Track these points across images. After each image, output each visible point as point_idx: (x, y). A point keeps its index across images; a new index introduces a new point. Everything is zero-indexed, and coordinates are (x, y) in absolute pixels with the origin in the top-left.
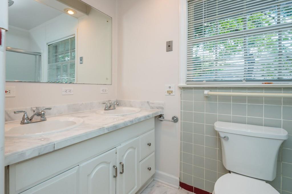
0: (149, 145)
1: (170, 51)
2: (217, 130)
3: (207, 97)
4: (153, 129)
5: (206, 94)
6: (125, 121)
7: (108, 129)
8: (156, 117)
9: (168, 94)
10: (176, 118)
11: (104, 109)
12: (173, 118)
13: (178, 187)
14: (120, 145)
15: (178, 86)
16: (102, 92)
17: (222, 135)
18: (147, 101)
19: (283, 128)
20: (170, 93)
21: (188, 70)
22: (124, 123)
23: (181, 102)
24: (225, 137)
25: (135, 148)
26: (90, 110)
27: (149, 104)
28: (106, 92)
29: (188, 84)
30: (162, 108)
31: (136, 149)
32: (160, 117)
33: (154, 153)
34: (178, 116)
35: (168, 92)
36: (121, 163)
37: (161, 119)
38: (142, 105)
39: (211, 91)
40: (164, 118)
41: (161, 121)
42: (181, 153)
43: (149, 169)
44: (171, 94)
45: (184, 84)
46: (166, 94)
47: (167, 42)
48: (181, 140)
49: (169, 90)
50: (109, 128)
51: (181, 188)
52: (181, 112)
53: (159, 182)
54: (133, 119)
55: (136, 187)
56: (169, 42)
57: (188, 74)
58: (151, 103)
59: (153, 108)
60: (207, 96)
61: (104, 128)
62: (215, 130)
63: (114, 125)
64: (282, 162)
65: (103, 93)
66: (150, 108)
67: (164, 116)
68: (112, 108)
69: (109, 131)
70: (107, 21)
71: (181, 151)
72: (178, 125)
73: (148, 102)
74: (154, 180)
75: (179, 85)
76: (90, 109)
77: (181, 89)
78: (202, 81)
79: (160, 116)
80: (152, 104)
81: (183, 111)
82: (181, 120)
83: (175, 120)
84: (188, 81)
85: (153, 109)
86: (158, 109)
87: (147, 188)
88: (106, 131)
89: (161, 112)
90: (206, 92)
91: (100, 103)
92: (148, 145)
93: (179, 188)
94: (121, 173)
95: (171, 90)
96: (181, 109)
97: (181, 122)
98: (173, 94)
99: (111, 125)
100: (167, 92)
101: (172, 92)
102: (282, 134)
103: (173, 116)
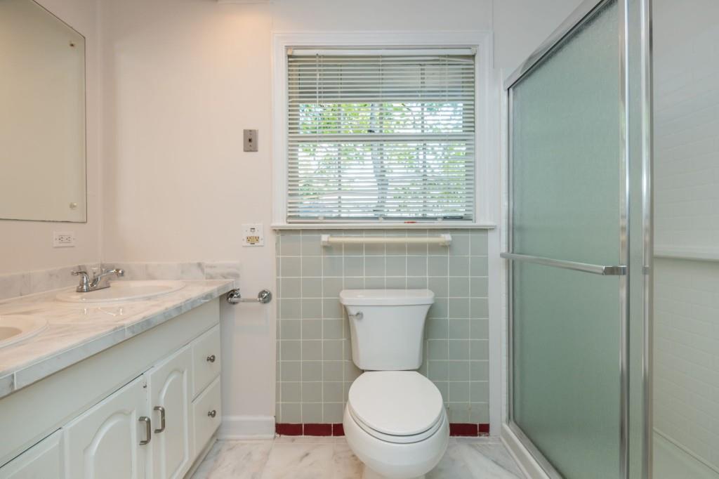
0: (212, 359)
1: (251, 151)
2: (345, 303)
3: (325, 247)
4: (217, 324)
5: (324, 242)
6: (167, 309)
7: (131, 328)
8: (221, 297)
9: (249, 244)
10: (266, 292)
11: (75, 289)
12: (261, 295)
13: (273, 436)
14: (152, 367)
15: (272, 227)
16: (56, 243)
17: (353, 311)
18: (196, 262)
19: (430, 289)
20: (253, 240)
21: (290, 195)
22: (164, 313)
23: (278, 259)
24: (358, 314)
25: (183, 372)
26: (20, 297)
27: (202, 270)
28: (68, 245)
29: (290, 223)
30: (236, 276)
31: (185, 373)
32: (229, 297)
33: (218, 379)
34: (271, 288)
35: (249, 239)
36: (156, 408)
37: (234, 299)
38: (182, 272)
39: (331, 236)
40: (239, 297)
41: (234, 303)
42: (278, 364)
43: (211, 414)
44: (256, 244)
45: (282, 223)
46: (245, 243)
47: (245, 131)
48: (278, 338)
49: (250, 234)
50: (133, 326)
51: (278, 435)
52: (278, 280)
53: (228, 440)
54: (181, 303)
55: (186, 460)
56: (250, 131)
57: (290, 203)
58: (206, 267)
59: (212, 277)
60: (326, 244)
61: (123, 326)
62: (341, 304)
63: (144, 318)
64: (429, 340)
65: (61, 245)
66: (206, 278)
67: (241, 293)
68: (100, 284)
69: (133, 332)
70: (72, 45)
71: (279, 359)
72: (271, 307)
73: (199, 265)
74: (217, 440)
75: (273, 224)
76: (21, 295)
77: (278, 233)
78: (317, 218)
79: (231, 294)
80: (211, 267)
81: (281, 277)
82: (278, 296)
83: (265, 297)
84: (290, 216)
85: (211, 280)
86: (225, 278)
87: (204, 460)
88: (128, 335)
89: (233, 285)
90: (325, 238)
91: (51, 275)
92: (209, 361)
93: (275, 437)
94: (158, 431)
95: (255, 234)
96: (278, 275)
97: (278, 301)
98: (261, 243)
99: (137, 318)
100: (245, 239)
101: (257, 239)
102: (427, 297)
103: (261, 290)
